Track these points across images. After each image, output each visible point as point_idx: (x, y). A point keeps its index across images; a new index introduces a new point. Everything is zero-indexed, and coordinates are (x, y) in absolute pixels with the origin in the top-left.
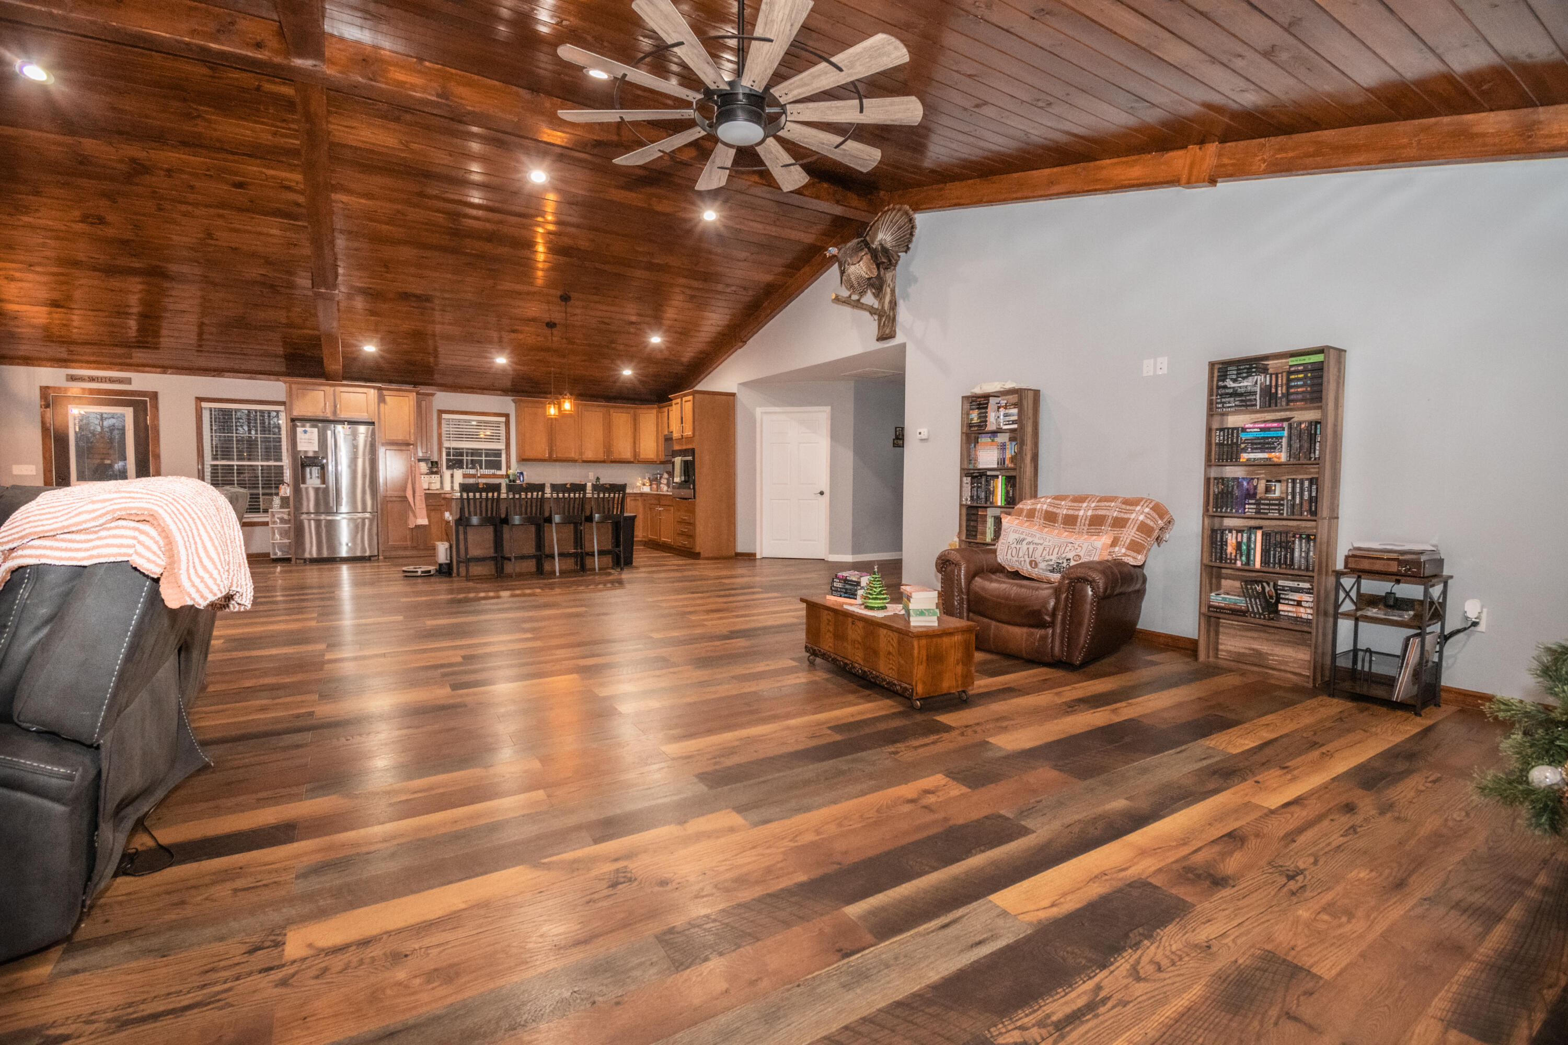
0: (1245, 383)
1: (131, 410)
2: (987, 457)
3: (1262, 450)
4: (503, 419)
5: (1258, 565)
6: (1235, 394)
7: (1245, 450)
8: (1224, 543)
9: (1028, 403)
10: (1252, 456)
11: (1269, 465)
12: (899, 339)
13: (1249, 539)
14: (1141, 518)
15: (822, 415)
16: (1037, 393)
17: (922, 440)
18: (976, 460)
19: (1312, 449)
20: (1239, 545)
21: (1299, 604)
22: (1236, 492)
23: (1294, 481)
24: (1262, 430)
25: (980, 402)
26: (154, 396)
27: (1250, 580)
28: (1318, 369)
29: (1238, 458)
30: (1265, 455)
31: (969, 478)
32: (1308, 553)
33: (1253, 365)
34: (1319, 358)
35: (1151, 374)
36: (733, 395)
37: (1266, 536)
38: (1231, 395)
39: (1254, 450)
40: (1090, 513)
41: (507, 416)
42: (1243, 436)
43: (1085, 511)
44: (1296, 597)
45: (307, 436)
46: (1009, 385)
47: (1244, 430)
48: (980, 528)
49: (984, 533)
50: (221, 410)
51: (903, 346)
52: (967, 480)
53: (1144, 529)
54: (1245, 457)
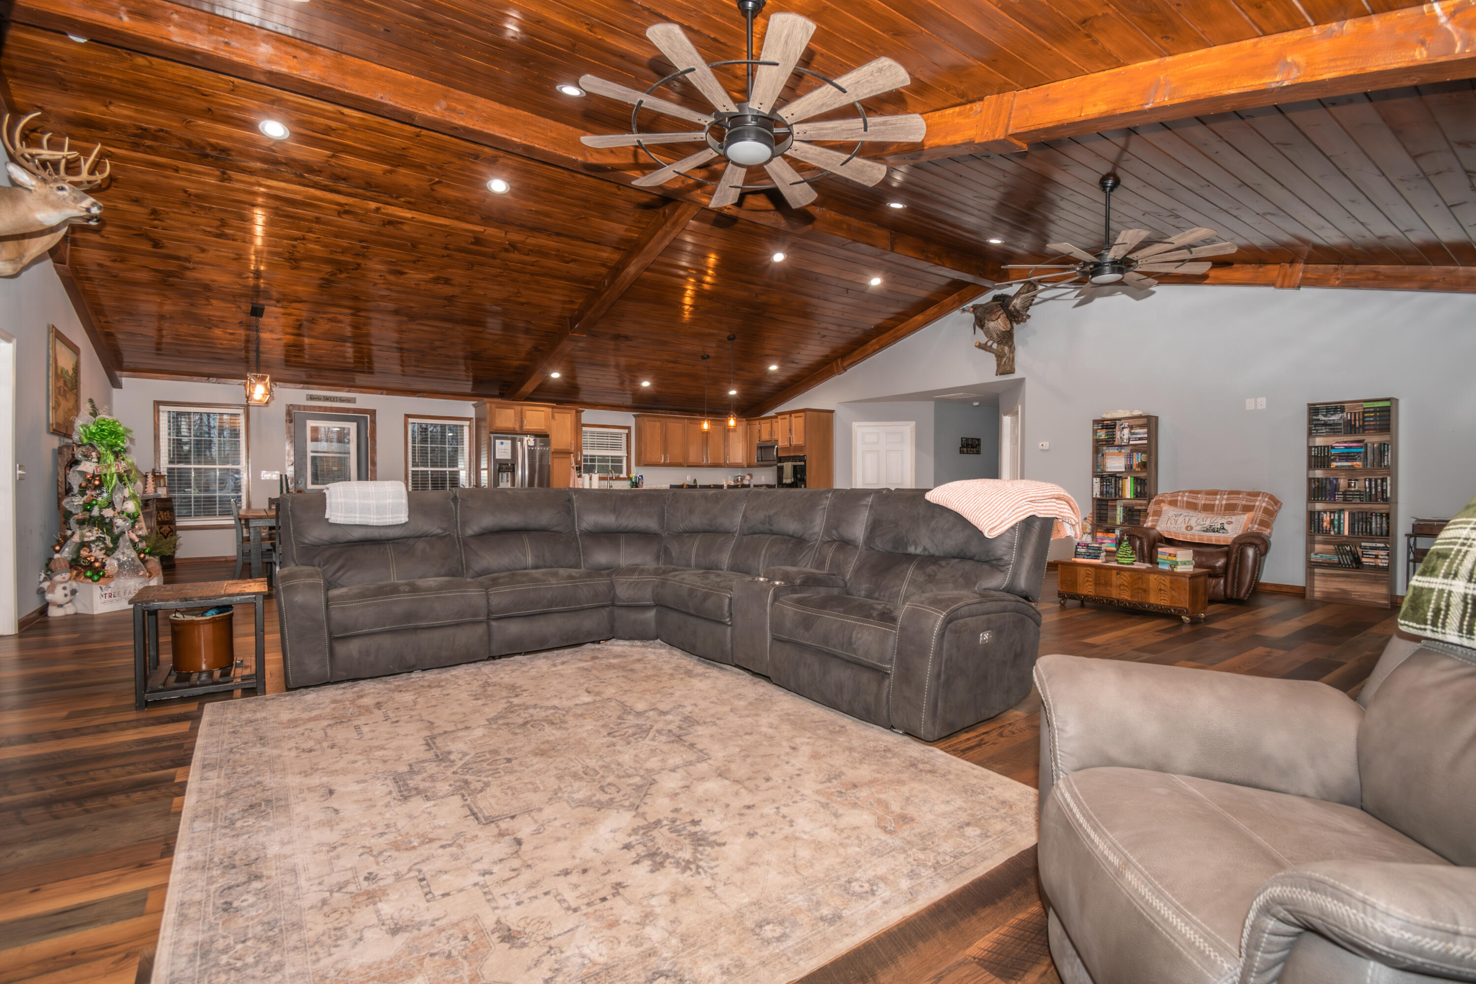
0: (1333, 418)
1: (355, 424)
2: (1115, 463)
3: (1347, 460)
4: (626, 431)
5: (1346, 533)
6: (1325, 424)
7: (1334, 460)
8: (1321, 520)
9: (1153, 425)
10: (1339, 464)
11: (1352, 469)
12: (1017, 375)
13: (1339, 517)
14: (1264, 505)
15: (907, 429)
16: (1157, 418)
17: (1043, 450)
18: (1104, 465)
19: (1381, 460)
20: (1332, 522)
21: (1377, 557)
22: (1328, 487)
23: (1370, 480)
24: (1346, 447)
25: (1109, 426)
26: (373, 413)
27: (1339, 545)
28: (1387, 410)
29: (1329, 466)
30: (1349, 464)
31: (1098, 480)
32: (1381, 524)
33: (1338, 408)
34: (1387, 404)
35: (1253, 408)
36: (832, 412)
37: (1352, 515)
38: (1323, 425)
39: (1340, 460)
40: (1224, 502)
41: (629, 428)
42: (1333, 451)
43: (1220, 501)
44: (1375, 552)
45: (503, 447)
46: (1137, 413)
47: (1333, 448)
48: (1110, 514)
49: (1115, 518)
50: (420, 425)
51: (1021, 381)
52: (1097, 480)
53: (1266, 511)
54: (1334, 464)
